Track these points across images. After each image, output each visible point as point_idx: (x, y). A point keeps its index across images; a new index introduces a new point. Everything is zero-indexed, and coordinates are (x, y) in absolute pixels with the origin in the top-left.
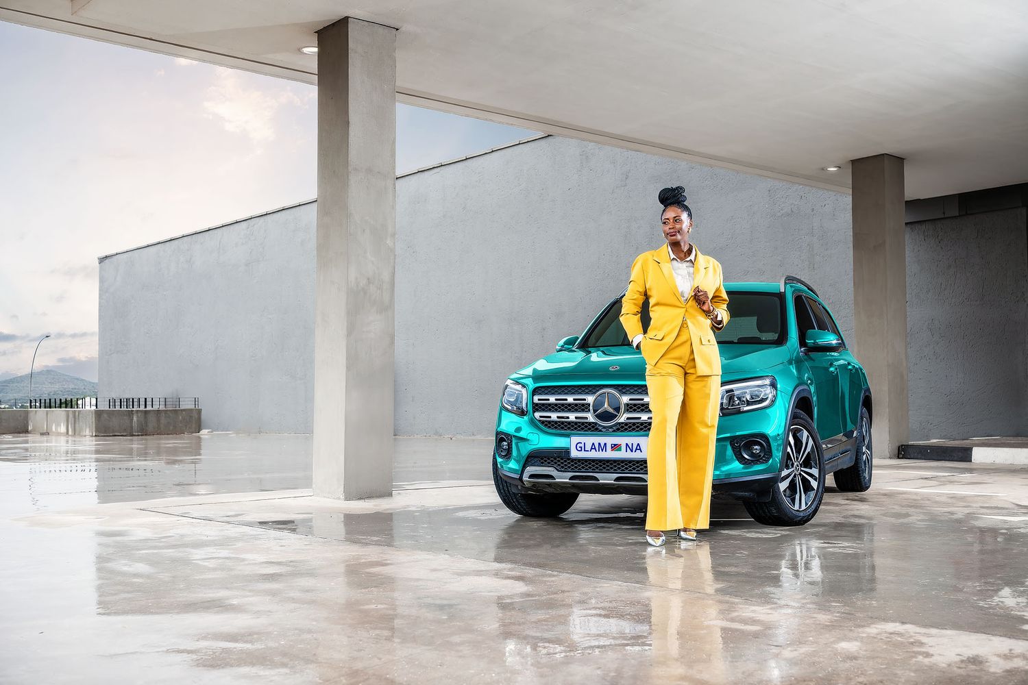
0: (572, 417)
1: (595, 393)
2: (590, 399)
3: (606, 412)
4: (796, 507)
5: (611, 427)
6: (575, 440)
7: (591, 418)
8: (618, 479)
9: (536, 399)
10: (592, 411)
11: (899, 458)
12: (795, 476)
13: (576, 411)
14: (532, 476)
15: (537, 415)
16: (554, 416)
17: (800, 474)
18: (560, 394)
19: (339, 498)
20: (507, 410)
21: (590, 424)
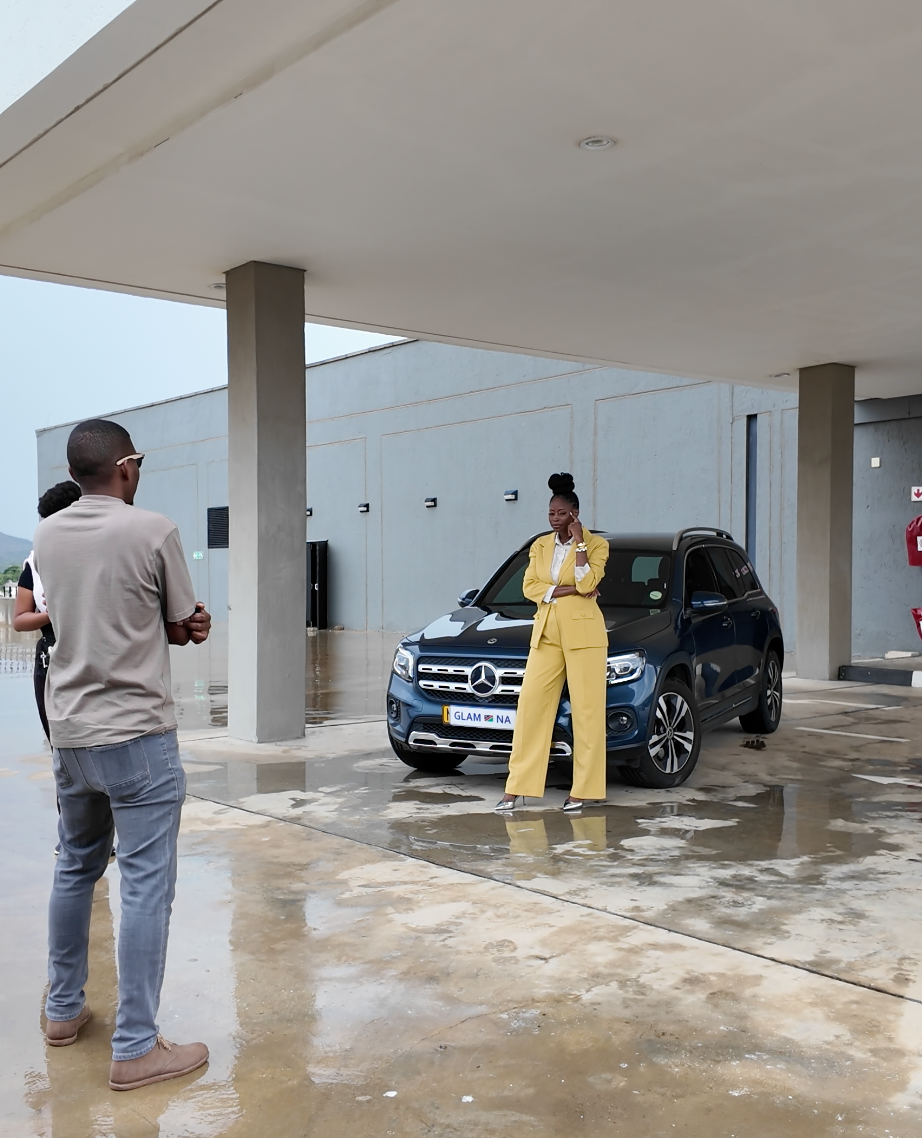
0: (452, 686)
1: (473, 665)
2: (468, 671)
3: (483, 684)
4: (668, 771)
5: (487, 698)
6: (453, 709)
7: (468, 688)
8: (492, 747)
9: (421, 667)
10: (470, 681)
11: (839, 679)
12: (667, 740)
13: (456, 681)
14: (416, 741)
15: (422, 683)
16: (436, 685)
17: (673, 739)
18: (441, 664)
19: (252, 741)
20: (397, 674)
21: (469, 694)
